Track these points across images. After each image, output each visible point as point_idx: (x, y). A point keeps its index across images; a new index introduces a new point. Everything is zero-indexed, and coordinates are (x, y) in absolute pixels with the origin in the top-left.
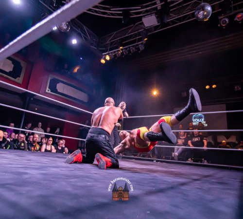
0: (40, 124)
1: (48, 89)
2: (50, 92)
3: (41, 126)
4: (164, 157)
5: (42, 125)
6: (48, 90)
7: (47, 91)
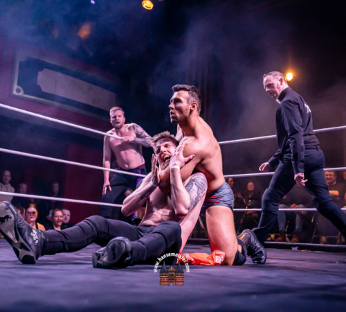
0: (7, 173)
1: (16, 86)
2: (21, 94)
3: (9, 178)
4: (324, 239)
5: (12, 175)
6: (17, 91)
7: (15, 92)
